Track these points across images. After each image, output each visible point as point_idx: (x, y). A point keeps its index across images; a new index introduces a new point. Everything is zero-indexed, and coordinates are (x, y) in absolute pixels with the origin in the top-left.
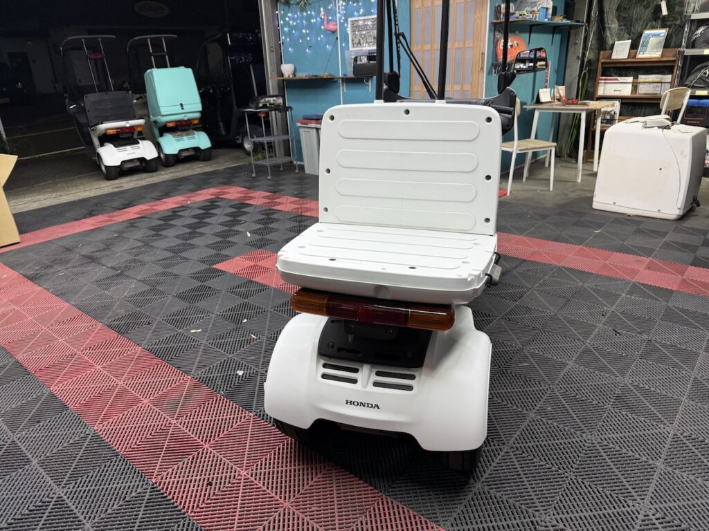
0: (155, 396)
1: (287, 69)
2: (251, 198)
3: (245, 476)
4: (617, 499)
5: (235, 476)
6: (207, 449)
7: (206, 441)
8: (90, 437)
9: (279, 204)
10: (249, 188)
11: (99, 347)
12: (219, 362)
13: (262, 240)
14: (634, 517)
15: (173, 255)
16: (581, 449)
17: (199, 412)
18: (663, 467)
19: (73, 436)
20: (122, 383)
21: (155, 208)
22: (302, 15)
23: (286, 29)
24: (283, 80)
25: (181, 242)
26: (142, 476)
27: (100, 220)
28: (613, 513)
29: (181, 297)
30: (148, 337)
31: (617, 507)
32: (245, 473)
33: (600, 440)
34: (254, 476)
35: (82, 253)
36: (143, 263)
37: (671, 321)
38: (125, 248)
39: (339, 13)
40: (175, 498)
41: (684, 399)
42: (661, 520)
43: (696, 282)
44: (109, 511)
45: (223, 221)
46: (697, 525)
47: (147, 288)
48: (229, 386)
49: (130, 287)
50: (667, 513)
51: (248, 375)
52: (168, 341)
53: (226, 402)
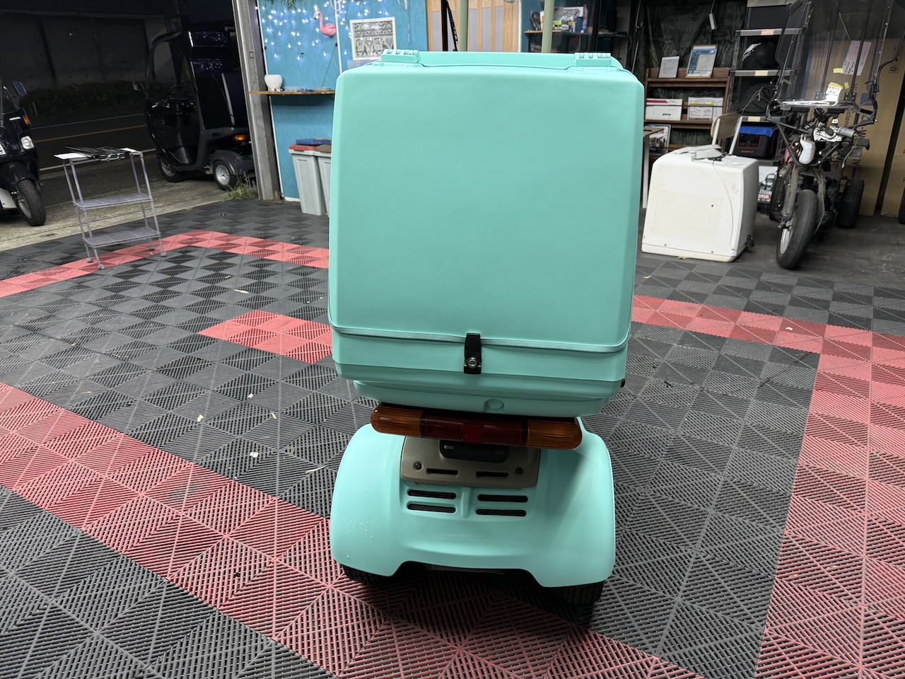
0: (153, 487)
1: (273, 82)
2: (235, 246)
3: (277, 562)
4: (670, 546)
5: (265, 564)
6: (228, 540)
7: (225, 531)
8: (78, 539)
9: (273, 252)
10: (230, 233)
11: (66, 437)
12: (226, 445)
13: (258, 298)
14: (686, 561)
15: (143, 320)
16: (634, 503)
17: (211, 500)
18: (713, 512)
19: (56, 541)
20: (107, 476)
22: (290, 13)
23: (269, 30)
24: (268, 95)
25: (150, 304)
26: (153, 575)
28: (666, 559)
29: (164, 370)
30: (130, 422)
31: (670, 554)
32: (277, 560)
33: (653, 493)
34: (288, 561)
36: (105, 333)
37: (723, 370)
38: (76, 314)
39: (338, 12)
40: (198, 594)
41: (735, 447)
42: (711, 561)
43: (748, 328)
44: (119, 616)
45: (202, 276)
46: (744, 562)
47: (116, 363)
48: (243, 470)
49: (93, 362)
50: (717, 554)
51: (264, 457)
52: (157, 423)
53: (243, 488)
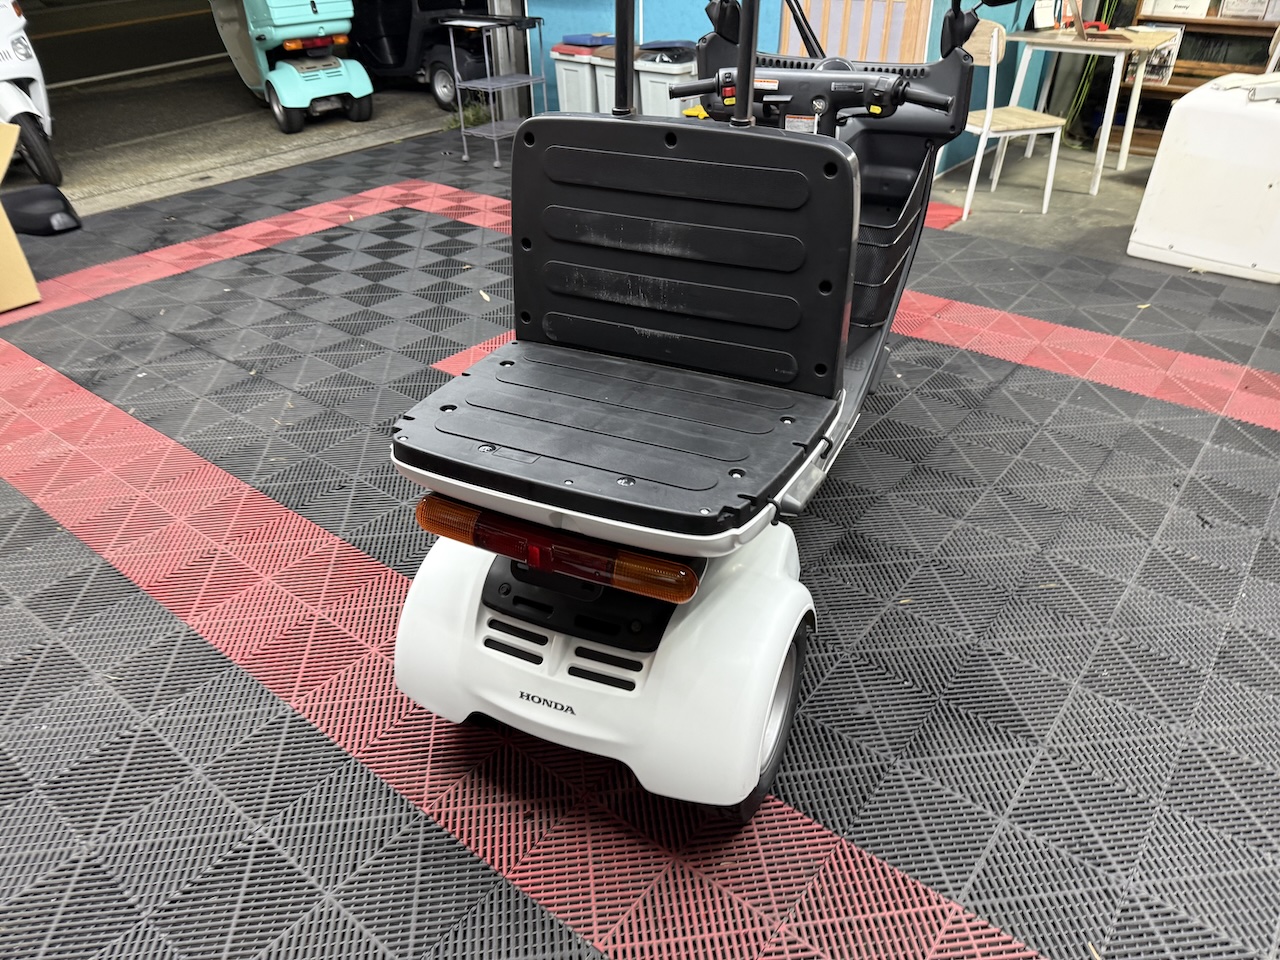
4: (1244, 850)
8: (287, 722)
10: (461, 187)
11: (256, 537)
15: (349, 337)
19: (257, 721)
20: (320, 612)
21: (287, 228)
25: (356, 308)
26: (402, 800)
27: (187, 254)
30: (346, 517)
31: (1246, 865)
33: (1201, 738)
35: (171, 330)
36: (295, 355)
40: (473, 845)
44: (360, 869)
45: (427, 263)
47: (316, 410)
49: (284, 406)
52: (387, 523)
